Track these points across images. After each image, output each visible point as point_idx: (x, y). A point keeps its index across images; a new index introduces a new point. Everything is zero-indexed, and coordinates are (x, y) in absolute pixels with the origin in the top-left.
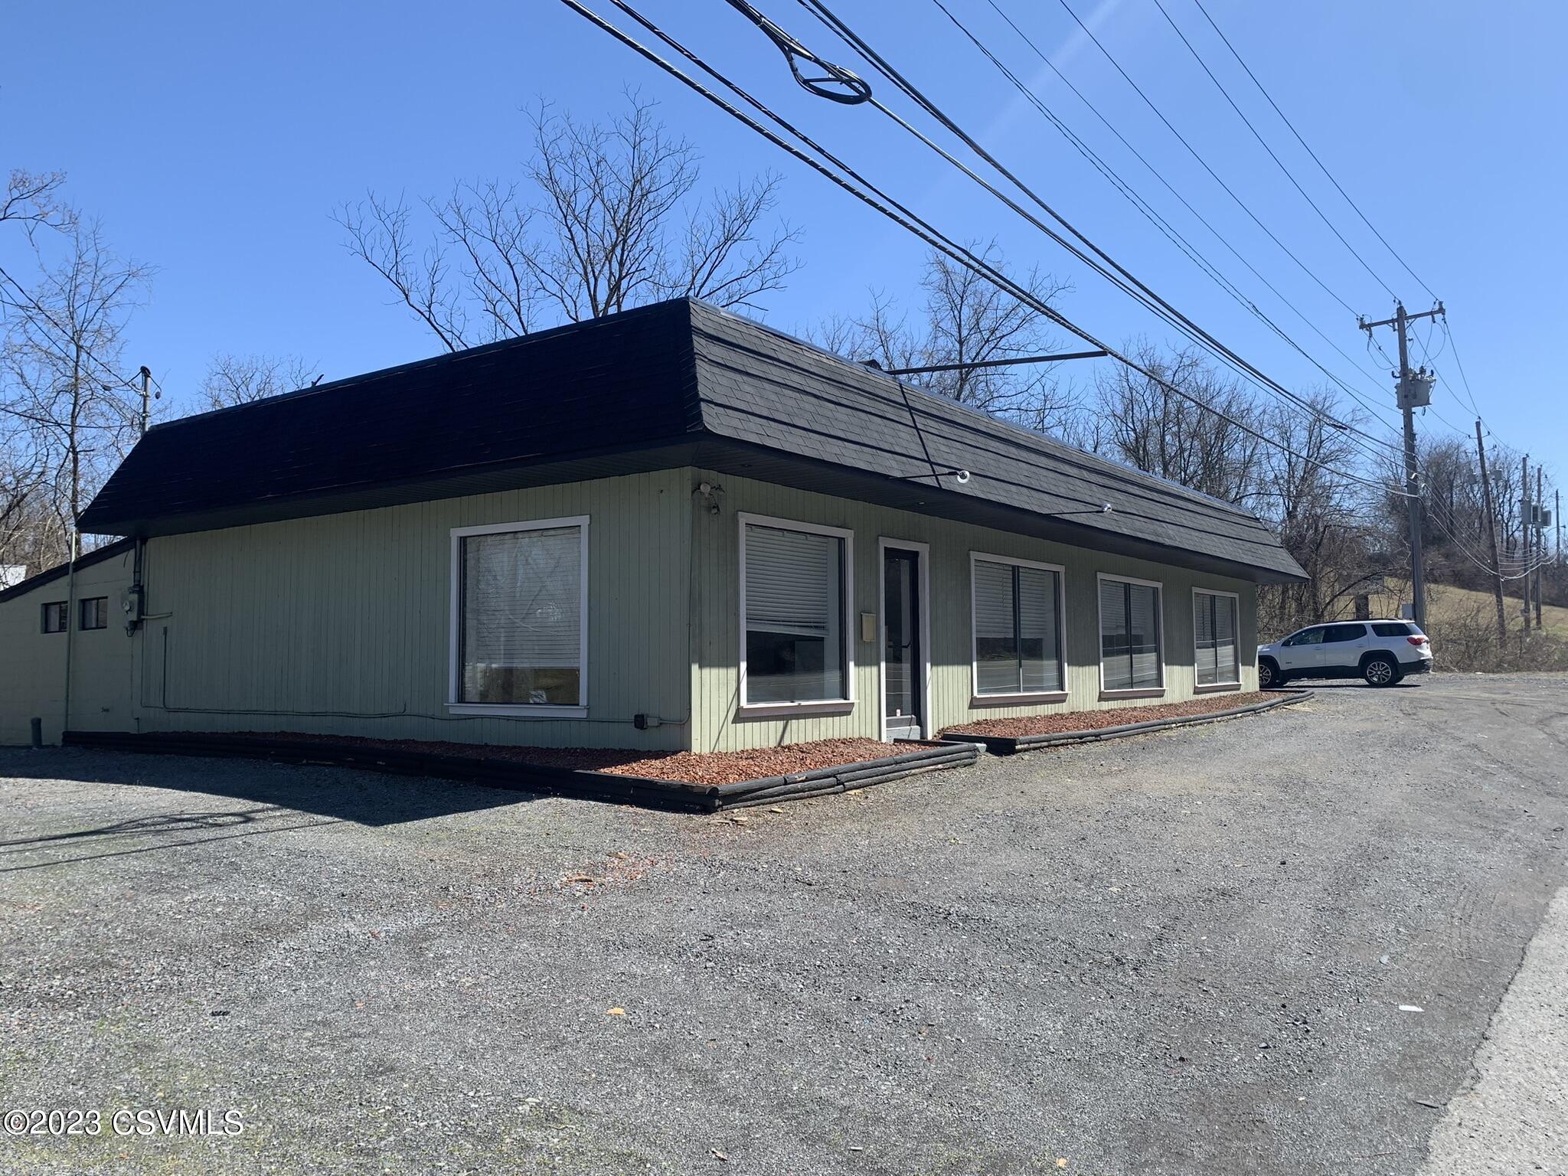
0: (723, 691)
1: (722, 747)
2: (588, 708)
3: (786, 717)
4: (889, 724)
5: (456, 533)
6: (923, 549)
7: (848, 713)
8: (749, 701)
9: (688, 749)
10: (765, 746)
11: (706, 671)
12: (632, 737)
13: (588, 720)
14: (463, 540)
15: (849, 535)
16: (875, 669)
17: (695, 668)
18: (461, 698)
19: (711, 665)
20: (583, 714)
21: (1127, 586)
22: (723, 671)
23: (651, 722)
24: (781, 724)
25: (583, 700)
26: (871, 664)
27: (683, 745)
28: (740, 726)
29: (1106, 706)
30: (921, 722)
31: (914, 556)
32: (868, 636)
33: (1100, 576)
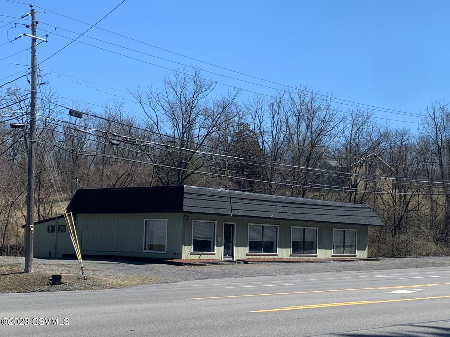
0: (188, 249)
1: (188, 258)
2: (167, 251)
3: (200, 254)
4: (224, 257)
5: (145, 220)
6: (235, 224)
7: (214, 255)
8: (193, 251)
9: (182, 258)
10: (196, 259)
11: (185, 246)
12: (173, 256)
13: (167, 253)
14: (146, 221)
15: (216, 222)
16: (221, 247)
17: (183, 246)
18: (145, 249)
19: (186, 246)
20: (166, 252)
21: (304, 229)
22: (188, 247)
23: (176, 254)
24: (199, 255)
25: (166, 250)
26: (220, 246)
27: (181, 257)
28: (191, 255)
29: (292, 258)
30: (233, 257)
31: (233, 225)
32: (220, 240)
33: (292, 227)
